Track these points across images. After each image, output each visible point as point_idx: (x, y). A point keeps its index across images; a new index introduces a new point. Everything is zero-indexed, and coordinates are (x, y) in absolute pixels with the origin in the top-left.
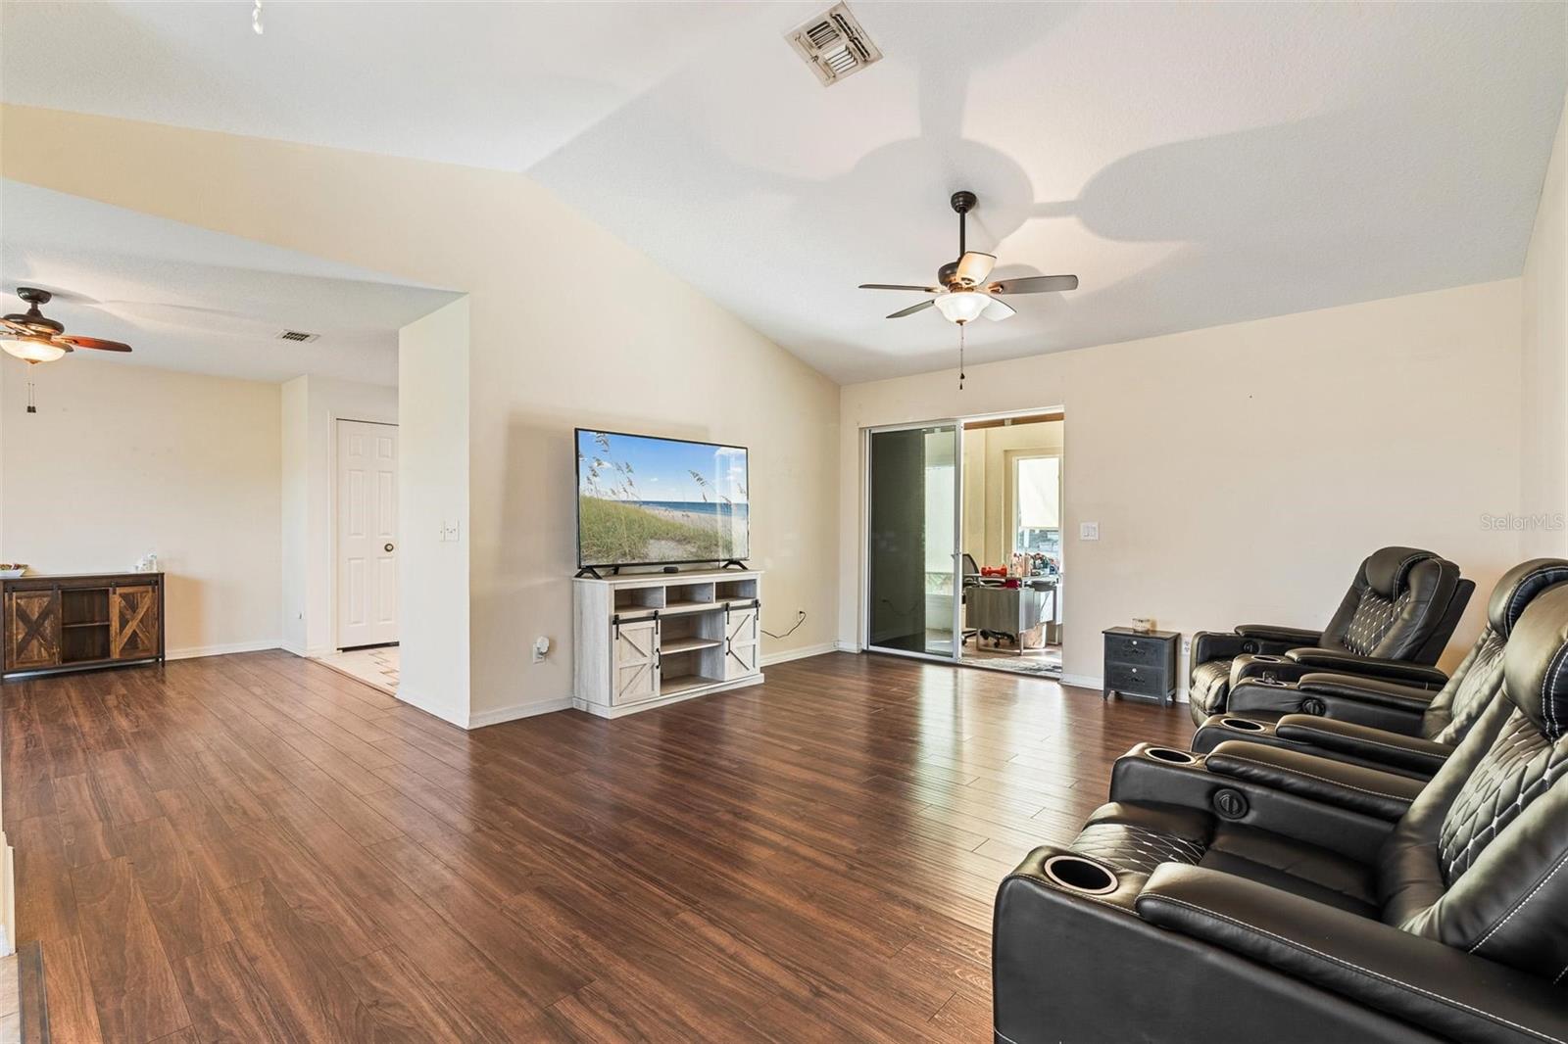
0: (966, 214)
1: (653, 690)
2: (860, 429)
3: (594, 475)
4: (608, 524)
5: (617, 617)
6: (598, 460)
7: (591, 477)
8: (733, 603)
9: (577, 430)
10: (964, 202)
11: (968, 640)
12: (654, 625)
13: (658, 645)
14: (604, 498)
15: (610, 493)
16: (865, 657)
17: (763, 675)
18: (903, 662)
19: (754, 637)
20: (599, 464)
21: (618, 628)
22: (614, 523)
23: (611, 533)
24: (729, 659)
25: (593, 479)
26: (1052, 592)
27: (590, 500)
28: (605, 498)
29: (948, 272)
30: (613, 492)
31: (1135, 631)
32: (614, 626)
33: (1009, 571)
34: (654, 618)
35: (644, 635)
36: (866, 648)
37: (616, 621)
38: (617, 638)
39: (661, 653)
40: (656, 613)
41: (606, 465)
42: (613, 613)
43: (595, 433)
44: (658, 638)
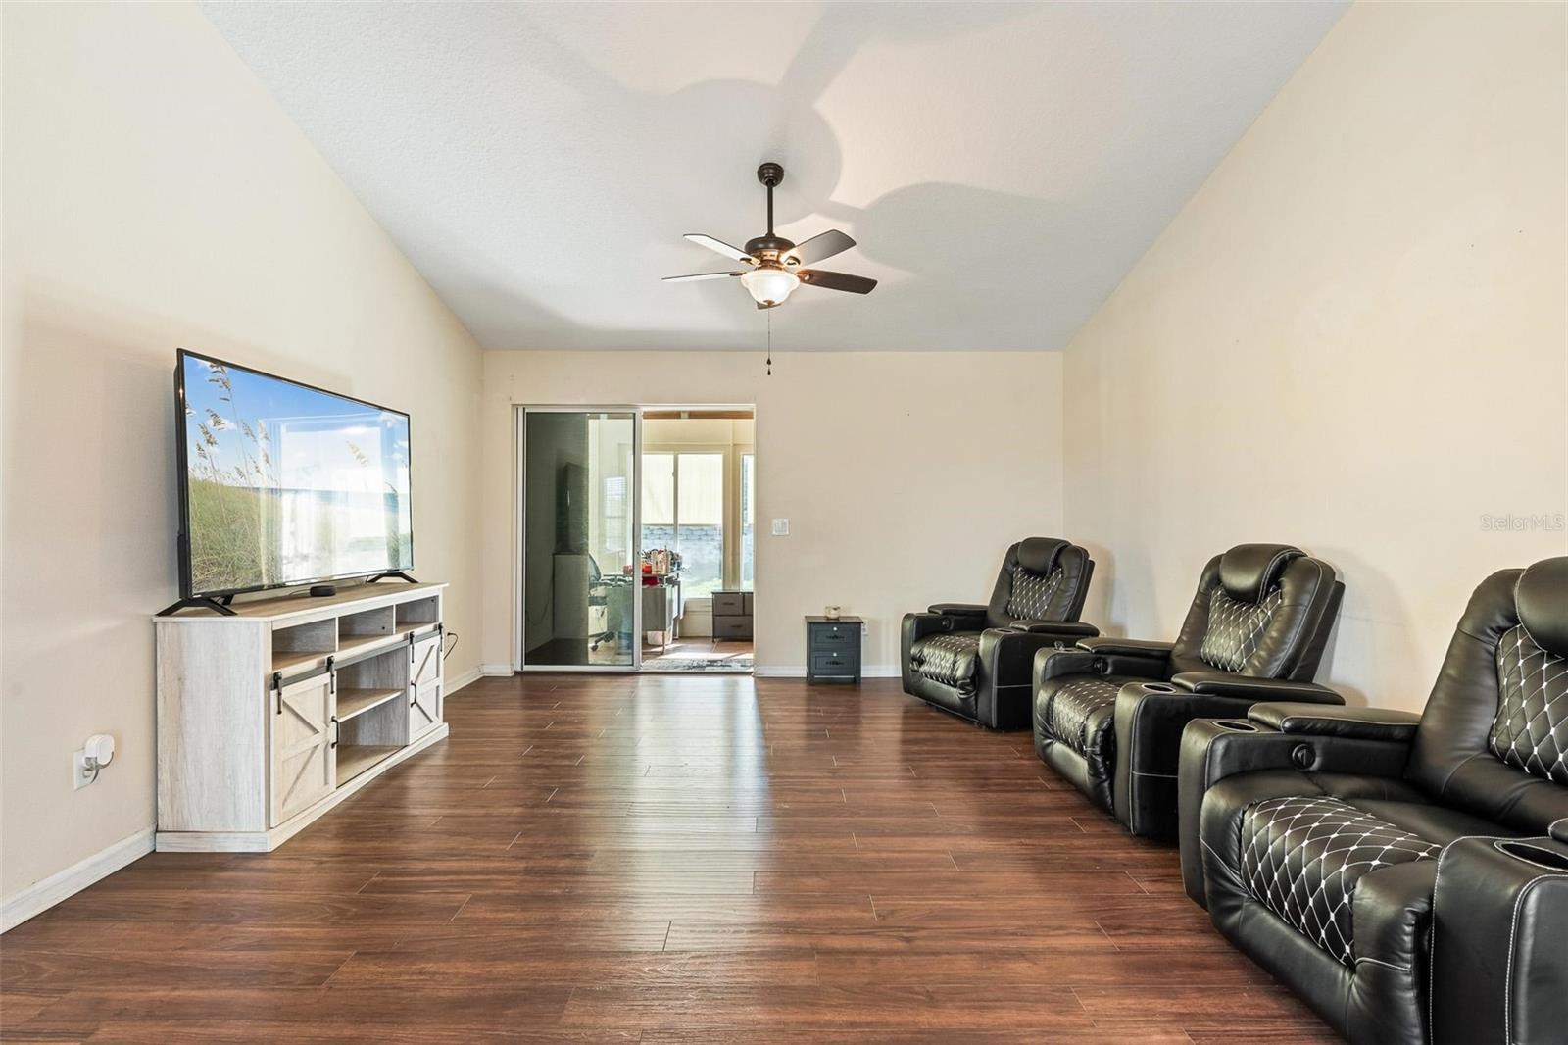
0: (774, 189)
1: (326, 783)
2: (513, 405)
3: (208, 442)
4: (233, 527)
5: (277, 678)
6: (214, 415)
7: (204, 445)
8: (417, 632)
9: (181, 353)
10: (771, 175)
11: (598, 644)
12: (329, 681)
13: (333, 711)
14: (225, 483)
15: (235, 474)
16: (519, 679)
17: (446, 725)
18: (570, 679)
19: (438, 676)
20: (216, 423)
21: (280, 694)
22: (243, 524)
23: (238, 543)
24: (413, 711)
25: (208, 449)
26: (676, 587)
27: (205, 486)
28: (228, 483)
29: (761, 246)
30: (240, 473)
31: (828, 618)
32: (274, 693)
33: (654, 569)
34: (329, 669)
35: (313, 696)
36: (519, 669)
37: (276, 682)
38: (280, 712)
39: (340, 721)
40: (330, 661)
41: (228, 424)
42: (271, 671)
43: (208, 363)
44: (333, 698)
